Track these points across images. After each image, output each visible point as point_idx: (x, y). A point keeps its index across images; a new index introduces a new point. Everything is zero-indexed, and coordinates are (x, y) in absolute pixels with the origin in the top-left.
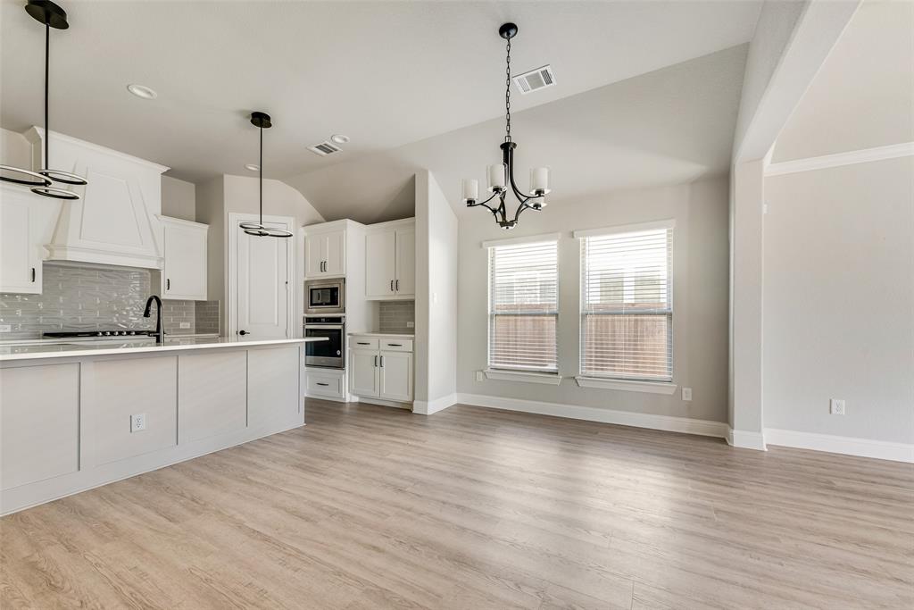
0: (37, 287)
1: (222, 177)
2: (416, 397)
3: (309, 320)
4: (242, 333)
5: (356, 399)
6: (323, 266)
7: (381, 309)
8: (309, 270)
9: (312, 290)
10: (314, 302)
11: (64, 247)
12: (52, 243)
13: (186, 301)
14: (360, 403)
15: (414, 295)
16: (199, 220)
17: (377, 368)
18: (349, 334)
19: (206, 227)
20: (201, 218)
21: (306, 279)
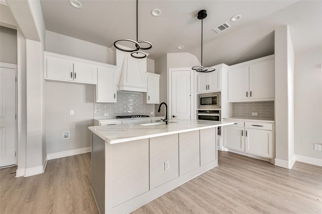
0: (115, 101)
1: (166, 54)
2: (276, 157)
3: (200, 111)
4: (174, 117)
5: (227, 150)
6: (208, 87)
7: (233, 106)
8: (199, 89)
9: (201, 98)
10: (202, 104)
11: (123, 86)
12: (119, 84)
13: (152, 104)
14: (229, 152)
15: (274, 98)
16: (156, 73)
17: (243, 137)
18: (223, 119)
19: (159, 75)
20: (157, 72)
21: (198, 94)
